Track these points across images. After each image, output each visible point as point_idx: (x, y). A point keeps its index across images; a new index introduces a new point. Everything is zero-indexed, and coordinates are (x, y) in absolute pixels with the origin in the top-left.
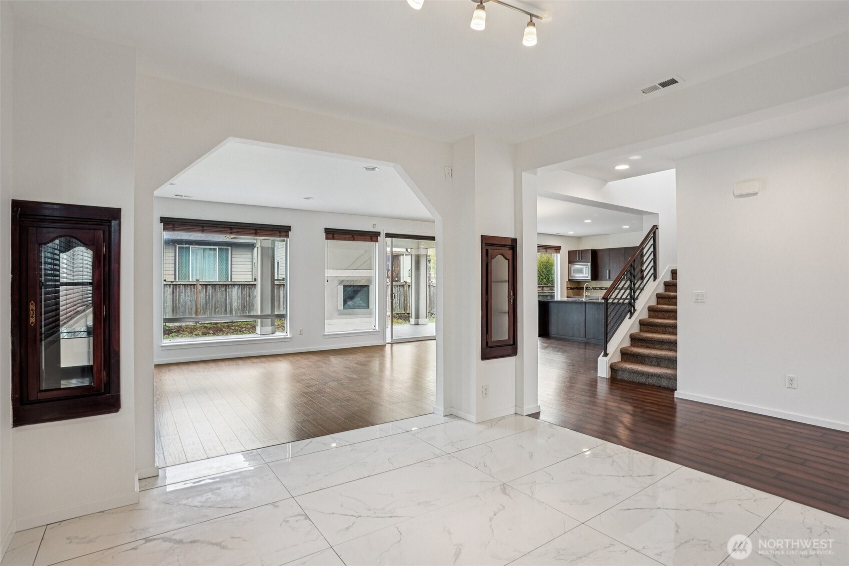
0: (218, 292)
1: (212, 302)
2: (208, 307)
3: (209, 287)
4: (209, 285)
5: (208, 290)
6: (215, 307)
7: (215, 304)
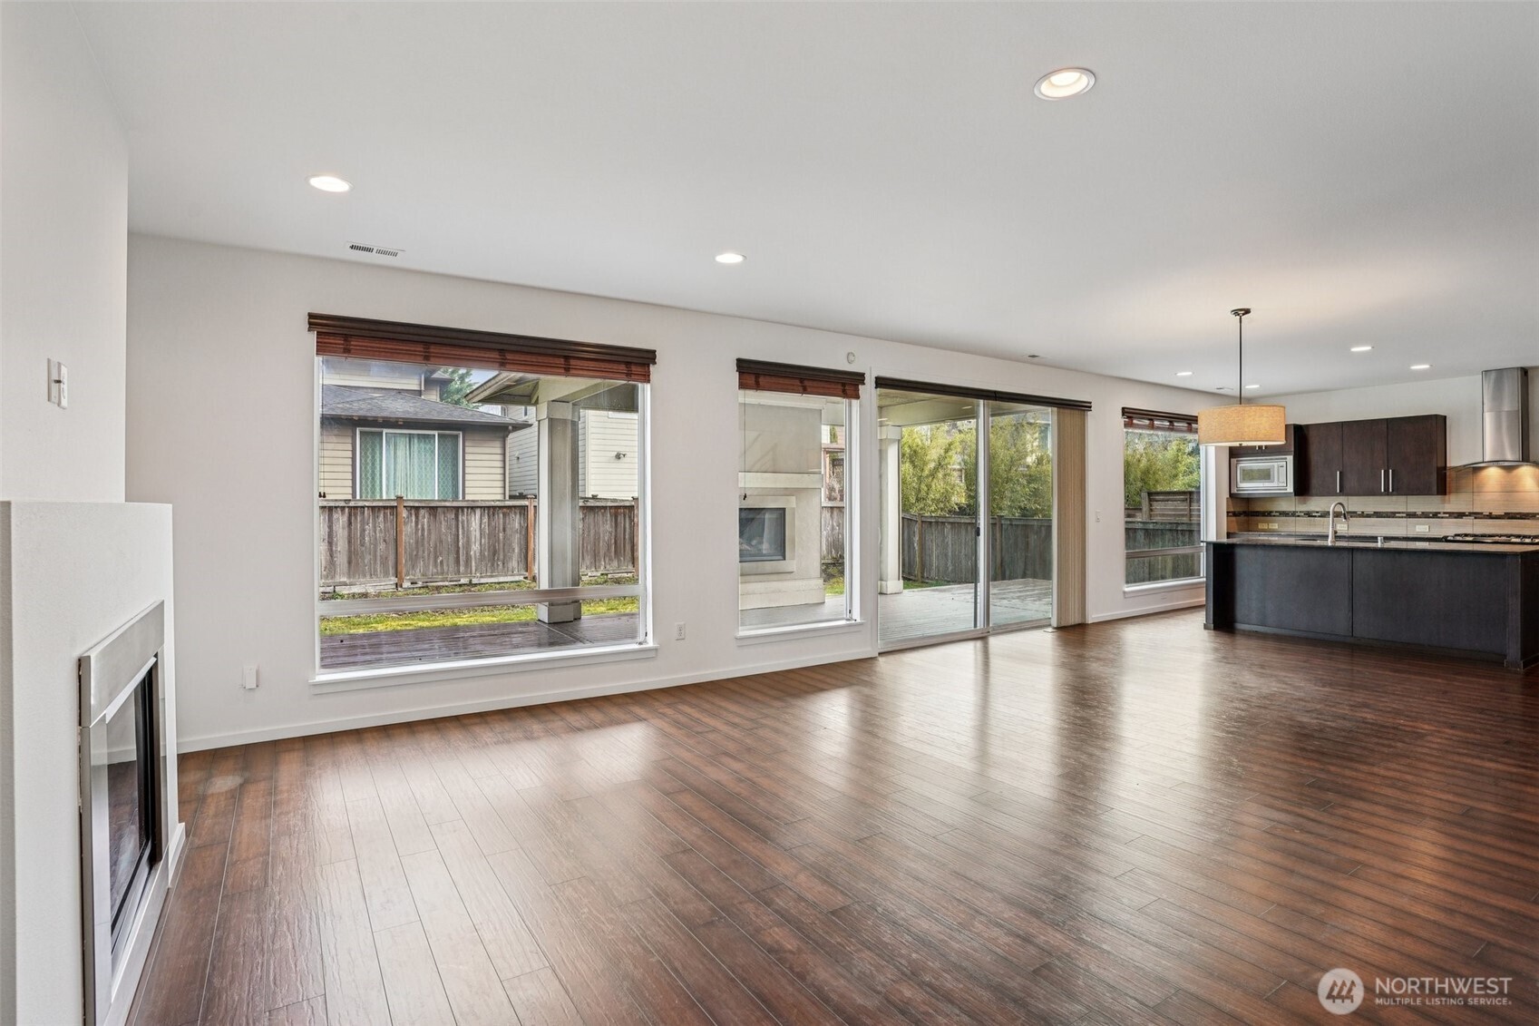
0: (441, 523)
1: (429, 543)
2: (421, 553)
3: (422, 512)
4: (423, 507)
5: (420, 518)
6: (435, 552)
7: (435, 548)
